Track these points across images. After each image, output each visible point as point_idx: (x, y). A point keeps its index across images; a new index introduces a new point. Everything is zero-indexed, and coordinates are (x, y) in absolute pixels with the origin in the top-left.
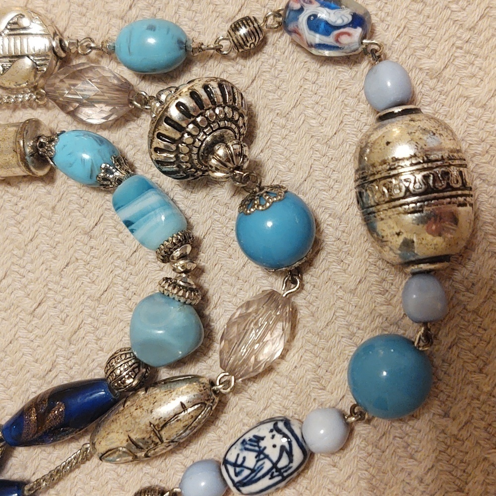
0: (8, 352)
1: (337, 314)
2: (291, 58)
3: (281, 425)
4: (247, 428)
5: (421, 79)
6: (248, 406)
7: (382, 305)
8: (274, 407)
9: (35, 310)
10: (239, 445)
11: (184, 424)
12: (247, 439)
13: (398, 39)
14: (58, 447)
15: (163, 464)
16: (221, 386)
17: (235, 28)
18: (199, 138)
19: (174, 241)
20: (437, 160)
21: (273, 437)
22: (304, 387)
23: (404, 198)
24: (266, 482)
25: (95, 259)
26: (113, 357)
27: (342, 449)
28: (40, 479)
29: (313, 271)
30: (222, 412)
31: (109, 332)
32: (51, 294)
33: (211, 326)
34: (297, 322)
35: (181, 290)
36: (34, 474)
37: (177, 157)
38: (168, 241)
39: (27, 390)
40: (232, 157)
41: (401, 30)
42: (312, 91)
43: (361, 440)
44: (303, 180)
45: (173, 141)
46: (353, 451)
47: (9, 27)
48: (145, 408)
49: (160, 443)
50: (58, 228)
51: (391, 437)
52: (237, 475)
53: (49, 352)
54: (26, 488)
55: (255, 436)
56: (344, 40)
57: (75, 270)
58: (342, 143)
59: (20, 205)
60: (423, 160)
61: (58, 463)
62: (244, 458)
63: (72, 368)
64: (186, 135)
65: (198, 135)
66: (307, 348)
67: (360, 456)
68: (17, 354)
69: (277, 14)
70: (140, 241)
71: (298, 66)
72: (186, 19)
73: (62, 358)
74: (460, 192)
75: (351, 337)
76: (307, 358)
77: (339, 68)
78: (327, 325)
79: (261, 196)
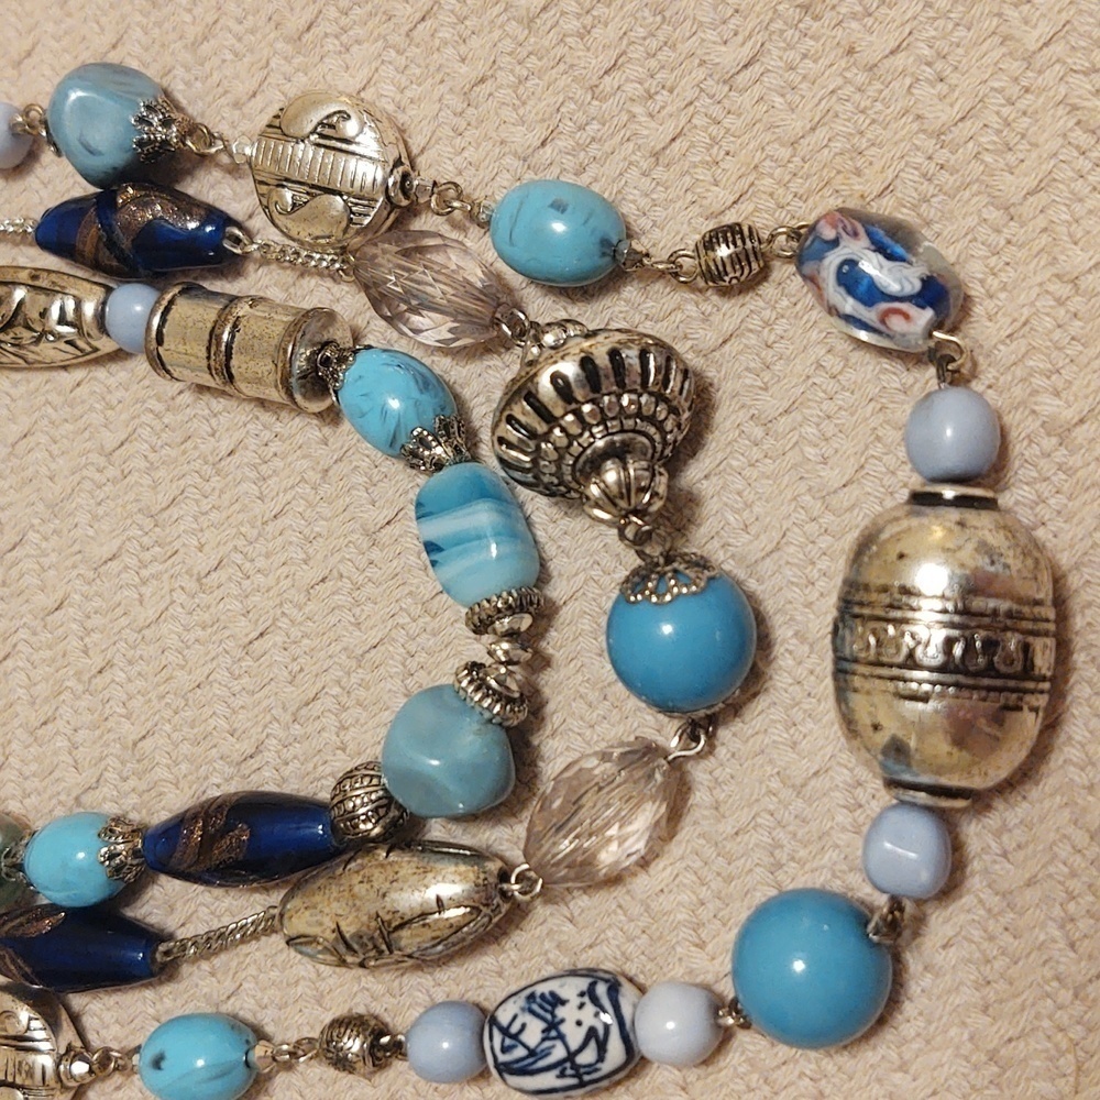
0: (190, 702)
1: (759, 820)
2: (805, 318)
3: (601, 989)
4: (549, 971)
5: (1028, 431)
6: (561, 932)
7: (844, 829)
8: (605, 948)
9: (251, 643)
10: (521, 1001)
11: (434, 934)
12: (538, 994)
13: (1008, 341)
14: (233, 892)
15: (396, 983)
16: (517, 887)
17: (709, 243)
18: (580, 440)
19: (500, 605)
20: (982, 615)
21: (581, 1006)
22: (666, 932)
23: (900, 666)
24: (549, 1080)
25: (370, 584)
26: (349, 775)
27: (706, 1062)
28: (189, 939)
29: (737, 726)
30: (517, 927)
31: (362, 721)
32: (284, 623)
33: (536, 766)
34: (685, 811)
35: (488, 696)
36: (183, 925)
37: (534, 462)
38: (489, 601)
39: (206, 778)
40: (629, 490)
41: (1017, 325)
42: (824, 392)
43: (743, 1058)
44: (763, 554)
45: (533, 435)
46: (723, 1073)
47: (319, 130)
48: (376, 885)
49: (387, 952)
50: (324, 509)
51: (796, 1073)
52: (505, 1050)
53: (257, 723)
54: (162, 948)
55: (552, 994)
56: (896, 324)
57: (334, 593)
58: (853, 507)
59: (273, 448)
60: (956, 607)
61: (226, 920)
62: (524, 1026)
63: (287, 764)
64: (557, 431)
65: (581, 435)
66: (690, 863)
67: (732, 1086)
68: (205, 709)
69: (795, 234)
70: (443, 586)
71: (814, 335)
72: (636, 192)
73: (274, 742)
74: (1012, 683)
75: (773, 869)
76: (685, 881)
77: (885, 363)
78: (737, 834)
79: (662, 575)
